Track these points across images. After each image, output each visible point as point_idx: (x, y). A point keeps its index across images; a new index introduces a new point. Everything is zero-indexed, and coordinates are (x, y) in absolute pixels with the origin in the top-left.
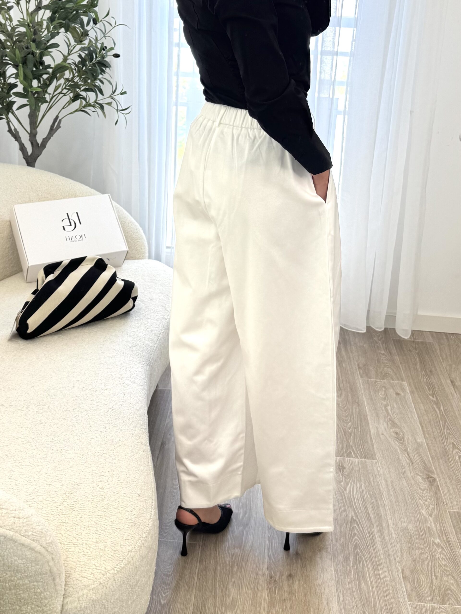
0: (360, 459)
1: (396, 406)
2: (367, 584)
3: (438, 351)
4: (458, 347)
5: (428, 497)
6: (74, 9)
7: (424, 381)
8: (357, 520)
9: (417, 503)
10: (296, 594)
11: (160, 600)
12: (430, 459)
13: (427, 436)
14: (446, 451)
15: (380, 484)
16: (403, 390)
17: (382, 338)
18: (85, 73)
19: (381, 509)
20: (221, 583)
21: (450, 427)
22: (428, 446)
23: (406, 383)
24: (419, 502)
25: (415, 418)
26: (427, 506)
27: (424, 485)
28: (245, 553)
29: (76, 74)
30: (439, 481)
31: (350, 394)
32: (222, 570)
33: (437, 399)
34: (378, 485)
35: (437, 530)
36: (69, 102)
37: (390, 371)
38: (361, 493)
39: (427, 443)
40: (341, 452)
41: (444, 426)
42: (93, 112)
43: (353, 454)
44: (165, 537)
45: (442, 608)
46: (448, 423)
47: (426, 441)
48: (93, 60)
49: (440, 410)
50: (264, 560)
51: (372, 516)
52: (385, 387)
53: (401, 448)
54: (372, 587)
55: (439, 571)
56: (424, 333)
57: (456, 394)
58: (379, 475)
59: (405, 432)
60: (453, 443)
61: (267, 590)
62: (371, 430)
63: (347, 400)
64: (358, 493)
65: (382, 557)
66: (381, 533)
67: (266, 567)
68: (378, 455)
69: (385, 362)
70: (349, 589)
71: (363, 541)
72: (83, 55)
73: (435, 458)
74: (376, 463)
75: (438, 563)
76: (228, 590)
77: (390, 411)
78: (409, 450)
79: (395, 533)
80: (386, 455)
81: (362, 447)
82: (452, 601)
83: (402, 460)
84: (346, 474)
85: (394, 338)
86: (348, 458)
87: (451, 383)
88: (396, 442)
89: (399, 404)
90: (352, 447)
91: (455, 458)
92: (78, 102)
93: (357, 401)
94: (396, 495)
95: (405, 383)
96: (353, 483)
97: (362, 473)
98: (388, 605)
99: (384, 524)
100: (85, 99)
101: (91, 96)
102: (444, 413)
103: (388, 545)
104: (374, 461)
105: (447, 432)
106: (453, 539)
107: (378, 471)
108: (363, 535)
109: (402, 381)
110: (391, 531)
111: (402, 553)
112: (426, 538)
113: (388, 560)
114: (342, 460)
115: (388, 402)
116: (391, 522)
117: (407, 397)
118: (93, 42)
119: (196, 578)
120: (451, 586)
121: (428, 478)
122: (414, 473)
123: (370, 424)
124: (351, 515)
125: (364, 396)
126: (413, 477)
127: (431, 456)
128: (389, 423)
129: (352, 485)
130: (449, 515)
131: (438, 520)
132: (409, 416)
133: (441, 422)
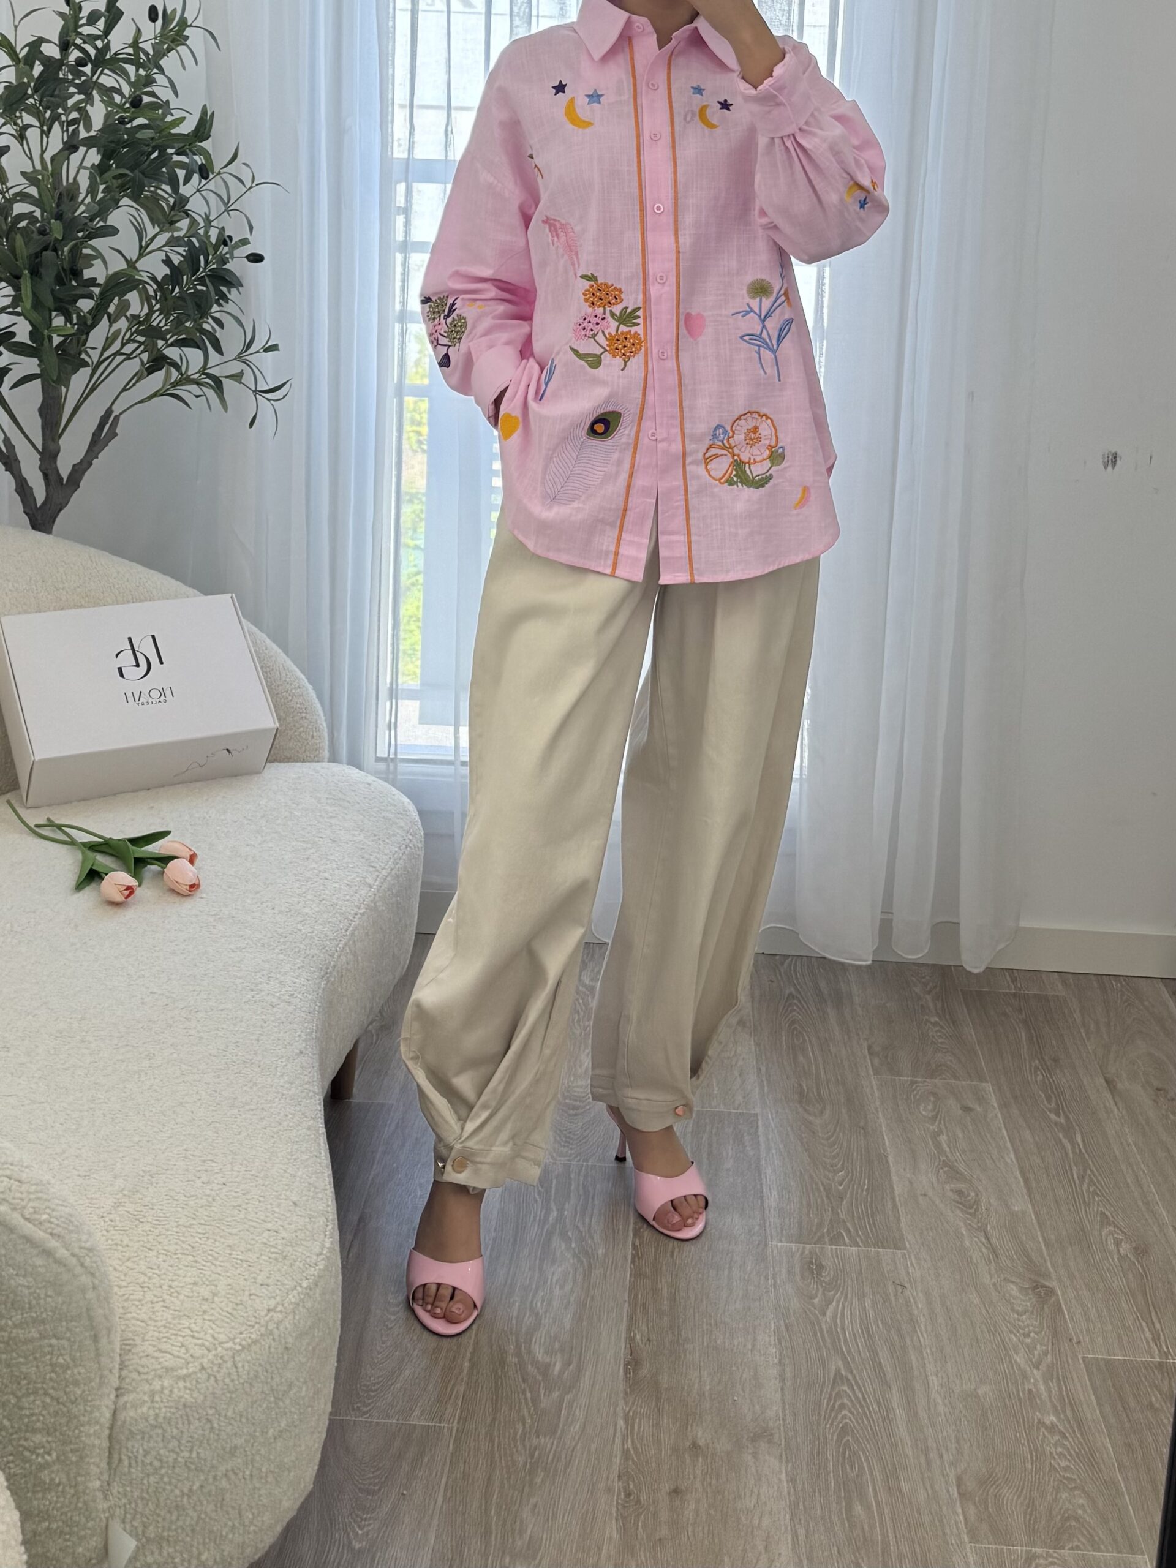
0: (863, 1249)
1: (960, 1135)
2: (868, 1508)
3: (1077, 1016)
4: (1130, 1004)
5: (1031, 1328)
6: (153, 144)
7: (1036, 1081)
8: (850, 1378)
9: (1003, 1341)
10: (690, 1529)
11: (350, 1543)
12: (1043, 1247)
13: (1038, 1198)
14: (1083, 1230)
15: (912, 1300)
16: (981, 1099)
17: (935, 987)
18: (180, 303)
19: (912, 1356)
20: (501, 1507)
21: (1097, 1179)
22: (1037, 1219)
23: (989, 1084)
24: (1010, 1339)
25: (1009, 1161)
26: (1028, 1348)
27: (1025, 1303)
28: (565, 1443)
29: (158, 307)
30: (1062, 1296)
31: (844, 1111)
32: (505, 1482)
33: (1067, 1118)
34: (908, 1304)
35: (1050, 1397)
36: (139, 375)
37: (950, 1060)
38: (861, 1320)
39: (1036, 1213)
40: (815, 1233)
41: (1082, 1178)
42: (197, 396)
43: (846, 1238)
44: (365, 1413)
45: (1051, 1556)
46: (1092, 1171)
47: (1034, 1208)
48: (198, 269)
49: (1073, 1142)
50: (610, 1461)
51: (888, 1369)
52: (935, 1094)
53: (970, 1224)
54: (881, 1514)
55: (1049, 1481)
56: (1044, 975)
57: (1117, 1107)
58: (910, 1282)
59: (981, 1189)
60: (1103, 1213)
61: (617, 1520)
62: (895, 1187)
63: (838, 1122)
64: (856, 1321)
65: (910, 1453)
66: (910, 1404)
67: (614, 1474)
68: (911, 1240)
69: (940, 1041)
70: (823, 1517)
71: (862, 1420)
72: (176, 260)
73: (1056, 1246)
74: (904, 1256)
75: (1048, 1464)
76: (518, 1523)
77: (945, 1146)
78: (989, 1227)
79: (945, 1405)
80: (930, 1238)
81: (869, 1224)
82: (1079, 1540)
83: (972, 1251)
84: (827, 1280)
85: (965, 989)
86: (834, 1247)
87: (1105, 1084)
88: (958, 1212)
89: (969, 1130)
90: (844, 1223)
91: (1107, 1244)
92: (160, 375)
93: (862, 1123)
94: (952, 1325)
95: (987, 1086)
96: (842, 1299)
97: (867, 1278)
98: (917, 1550)
99: (917, 1385)
100: (177, 367)
101: (194, 356)
102: (1083, 1150)
103: (925, 1426)
104: (899, 1253)
105: (1088, 1190)
106: (1089, 1416)
107: (908, 1273)
108: (863, 1409)
109: (981, 1080)
110: (934, 1401)
111: (959, 1444)
112: (1022, 1414)
113: (923, 1460)
114: (817, 1250)
115: (942, 1126)
116: (934, 1381)
117: (990, 1115)
118: (198, 225)
119: (440, 1499)
120: (1080, 1512)
121: (1036, 1287)
122: (999, 1276)
123: (893, 1173)
124: (834, 1368)
125: (880, 1114)
126: (998, 1285)
127: (1045, 1241)
128: (941, 1171)
129: (841, 1306)
130: (1082, 1366)
131: (1055, 1376)
132: (994, 1158)
133: (1074, 1168)
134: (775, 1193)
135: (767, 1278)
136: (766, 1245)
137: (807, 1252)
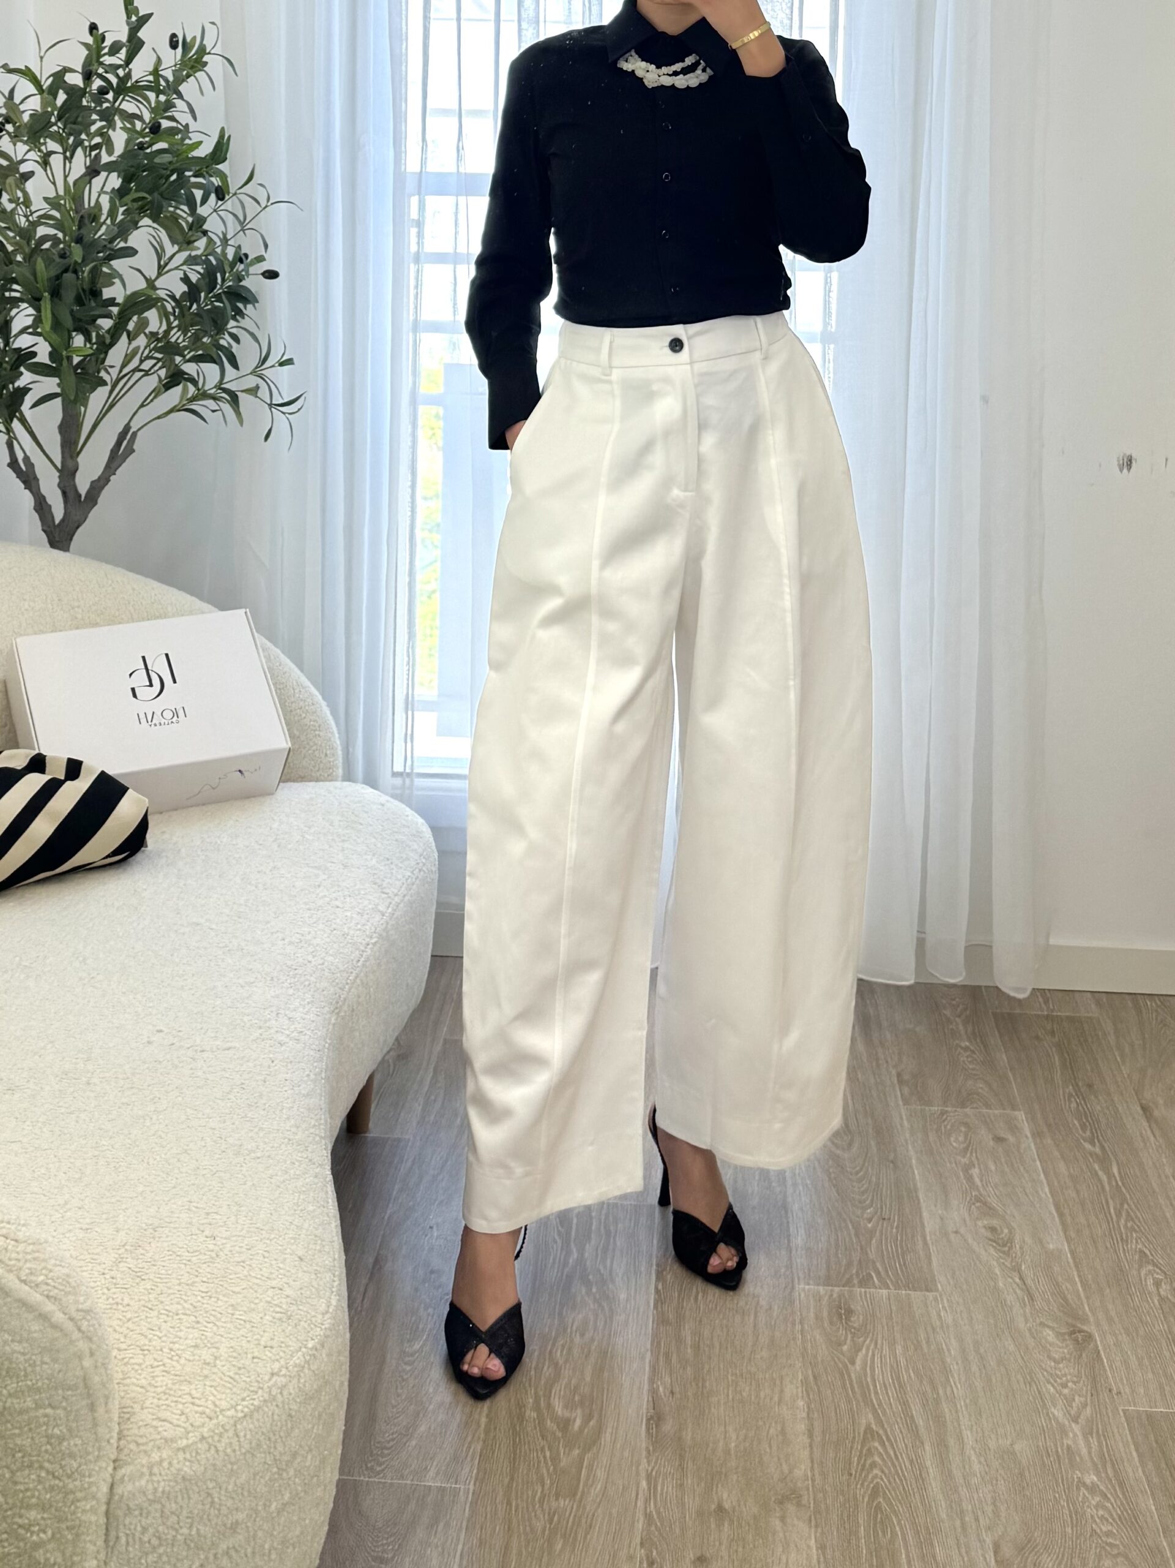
0: (893, 1291)
1: (993, 1169)
3: (1112, 1039)
4: (1165, 1025)
5: (1069, 1377)
6: (171, 168)
7: (1070, 1107)
8: (881, 1432)
9: (1039, 1393)
12: (1080, 1289)
13: (1073, 1235)
14: (1121, 1270)
15: (945, 1347)
16: (1013, 1128)
17: (965, 1009)
18: (198, 319)
19: (945, 1408)
21: (1135, 1213)
22: (1074, 1258)
23: (1022, 1112)
24: (1047, 1389)
25: (1043, 1196)
26: (1066, 1399)
27: (1061, 1348)
28: (584, 1508)
29: (176, 324)
30: (1101, 1341)
31: (873, 1143)
32: (523, 1549)
33: (1102, 1148)
34: (940, 1350)
35: (1090, 1453)
36: (156, 392)
37: (981, 1088)
38: (892, 1370)
39: (1072, 1252)
40: (844, 1275)
41: (1119, 1214)
42: (214, 411)
43: (875, 1279)
44: (379, 1473)
46: (1129, 1206)
47: (1069, 1246)
48: (215, 287)
49: (1110, 1176)
50: (632, 1525)
51: (920, 1423)
52: (966, 1124)
53: (1003, 1263)
55: (1091, 1547)
56: (1077, 995)
57: (1155, 1136)
58: (942, 1327)
59: (1015, 1227)
60: (1141, 1251)
62: (926, 1224)
63: (868, 1154)
64: (886, 1370)
65: (945, 1517)
66: (943, 1461)
67: (637, 1540)
68: (942, 1281)
69: (971, 1067)
71: (894, 1479)
72: (194, 277)
73: (1093, 1286)
74: (936, 1299)
75: (1089, 1528)
77: (977, 1181)
78: (1023, 1267)
79: (980, 1462)
80: (962, 1280)
81: (900, 1265)
83: (1006, 1292)
84: (856, 1325)
85: (998, 1011)
86: (863, 1290)
87: (1141, 1112)
88: (992, 1251)
89: (1002, 1164)
90: (874, 1262)
91: (1146, 1285)
92: (178, 390)
93: (892, 1157)
94: (986, 1373)
95: (1021, 1115)
96: (872, 1346)
97: (897, 1323)
99: (951, 1440)
100: (194, 381)
101: (210, 371)
102: (1120, 1183)
103: (960, 1488)
104: (930, 1295)
105: (1126, 1226)
106: (1131, 1474)
107: (940, 1317)
108: (894, 1466)
109: (1013, 1109)
110: (969, 1458)
111: (995, 1506)
112: (1061, 1471)
113: (958, 1524)
114: (846, 1293)
115: (974, 1159)
116: (968, 1436)
117: (1023, 1146)
118: (215, 243)
121: (1073, 1332)
122: (1034, 1320)
123: (923, 1209)
124: (864, 1421)
125: (910, 1147)
126: (1033, 1330)
127: (1081, 1282)
128: (973, 1207)
129: (871, 1352)
130: (1123, 1419)
131: (1095, 1431)
132: (1028, 1191)
133: (1111, 1202)
134: (802, 1231)
135: (793, 1324)
136: (793, 1288)
137: (835, 1296)
